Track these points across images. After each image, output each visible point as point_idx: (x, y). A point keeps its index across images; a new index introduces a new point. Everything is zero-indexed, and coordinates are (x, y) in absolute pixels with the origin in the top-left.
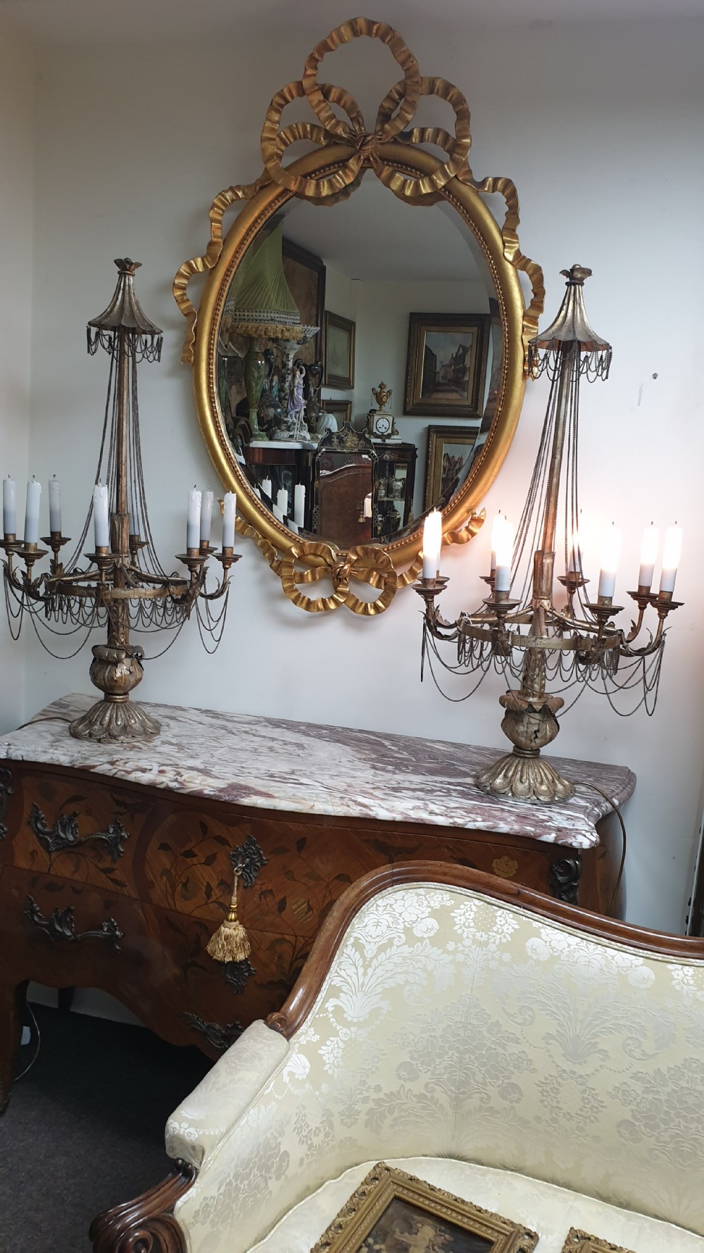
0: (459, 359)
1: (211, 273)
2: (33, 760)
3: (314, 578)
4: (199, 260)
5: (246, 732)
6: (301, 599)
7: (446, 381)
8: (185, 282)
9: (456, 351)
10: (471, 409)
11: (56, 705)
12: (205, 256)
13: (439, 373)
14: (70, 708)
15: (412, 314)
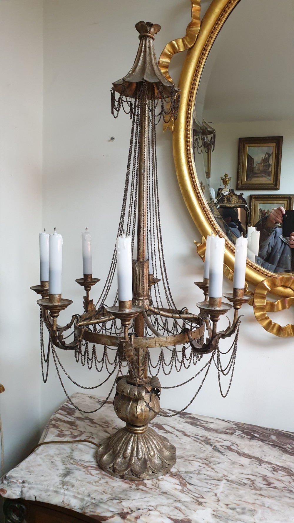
0: (266, 160)
1: (190, 51)
2: (45, 501)
3: (284, 308)
4: (181, 40)
5: (229, 448)
6: (272, 326)
7: (259, 172)
8: (168, 60)
9: (264, 156)
10: (273, 185)
11: (64, 410)
12: (184, 38)
13: (255, 168)
14: (77, 414)
15: (240, 139)
